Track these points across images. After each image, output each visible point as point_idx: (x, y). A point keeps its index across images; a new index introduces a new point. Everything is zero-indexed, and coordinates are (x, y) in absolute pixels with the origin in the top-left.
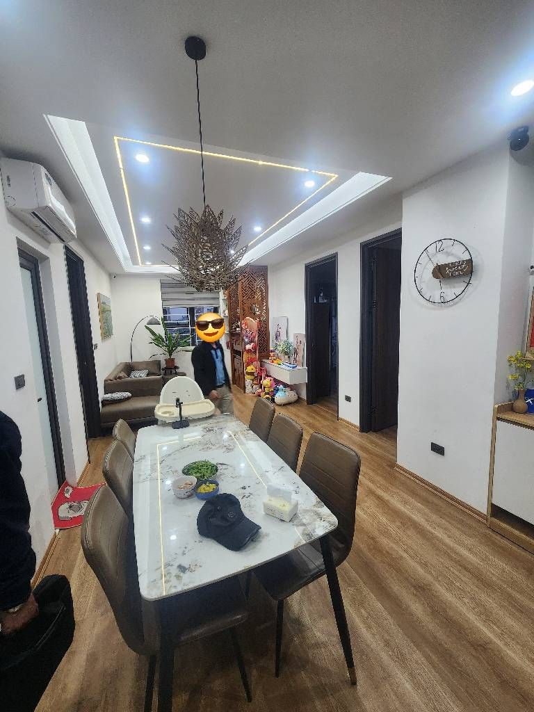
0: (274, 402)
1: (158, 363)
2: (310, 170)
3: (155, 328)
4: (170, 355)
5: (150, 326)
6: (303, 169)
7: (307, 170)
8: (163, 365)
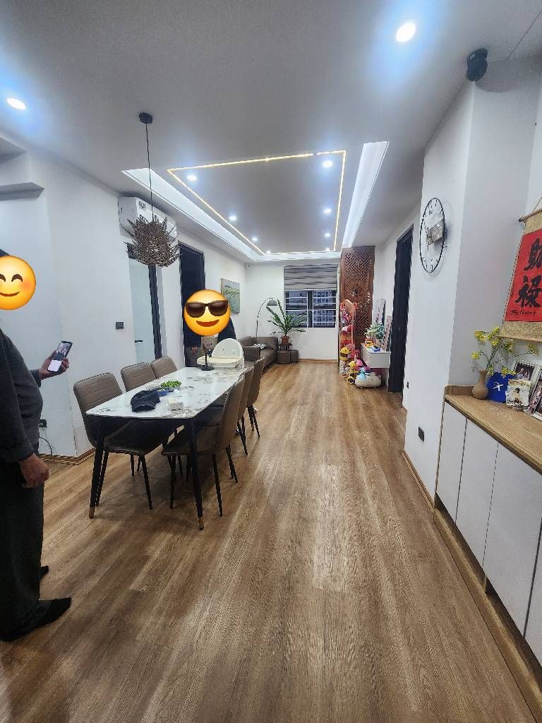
0: (354, 384)
1: (276, 340)
2: (315, 154)
3: (276, 309)
4: (286, 333)
5: (270, 307)
6: (307, 155)
7: (312, 155)
8: (280, 340)
